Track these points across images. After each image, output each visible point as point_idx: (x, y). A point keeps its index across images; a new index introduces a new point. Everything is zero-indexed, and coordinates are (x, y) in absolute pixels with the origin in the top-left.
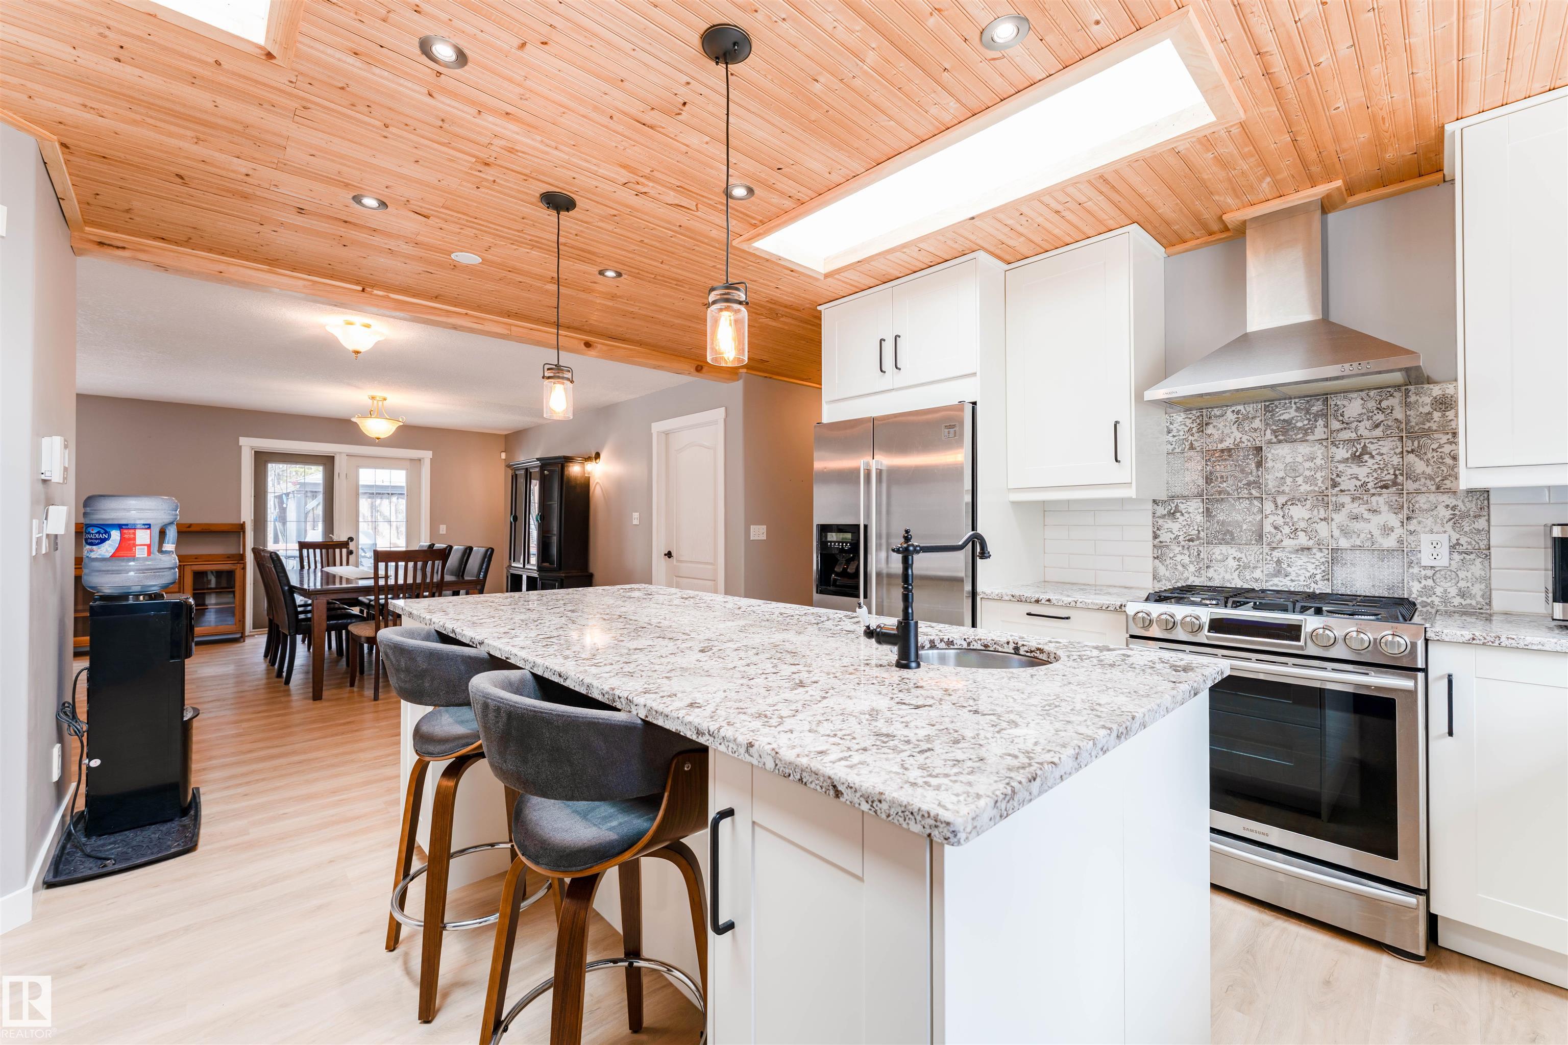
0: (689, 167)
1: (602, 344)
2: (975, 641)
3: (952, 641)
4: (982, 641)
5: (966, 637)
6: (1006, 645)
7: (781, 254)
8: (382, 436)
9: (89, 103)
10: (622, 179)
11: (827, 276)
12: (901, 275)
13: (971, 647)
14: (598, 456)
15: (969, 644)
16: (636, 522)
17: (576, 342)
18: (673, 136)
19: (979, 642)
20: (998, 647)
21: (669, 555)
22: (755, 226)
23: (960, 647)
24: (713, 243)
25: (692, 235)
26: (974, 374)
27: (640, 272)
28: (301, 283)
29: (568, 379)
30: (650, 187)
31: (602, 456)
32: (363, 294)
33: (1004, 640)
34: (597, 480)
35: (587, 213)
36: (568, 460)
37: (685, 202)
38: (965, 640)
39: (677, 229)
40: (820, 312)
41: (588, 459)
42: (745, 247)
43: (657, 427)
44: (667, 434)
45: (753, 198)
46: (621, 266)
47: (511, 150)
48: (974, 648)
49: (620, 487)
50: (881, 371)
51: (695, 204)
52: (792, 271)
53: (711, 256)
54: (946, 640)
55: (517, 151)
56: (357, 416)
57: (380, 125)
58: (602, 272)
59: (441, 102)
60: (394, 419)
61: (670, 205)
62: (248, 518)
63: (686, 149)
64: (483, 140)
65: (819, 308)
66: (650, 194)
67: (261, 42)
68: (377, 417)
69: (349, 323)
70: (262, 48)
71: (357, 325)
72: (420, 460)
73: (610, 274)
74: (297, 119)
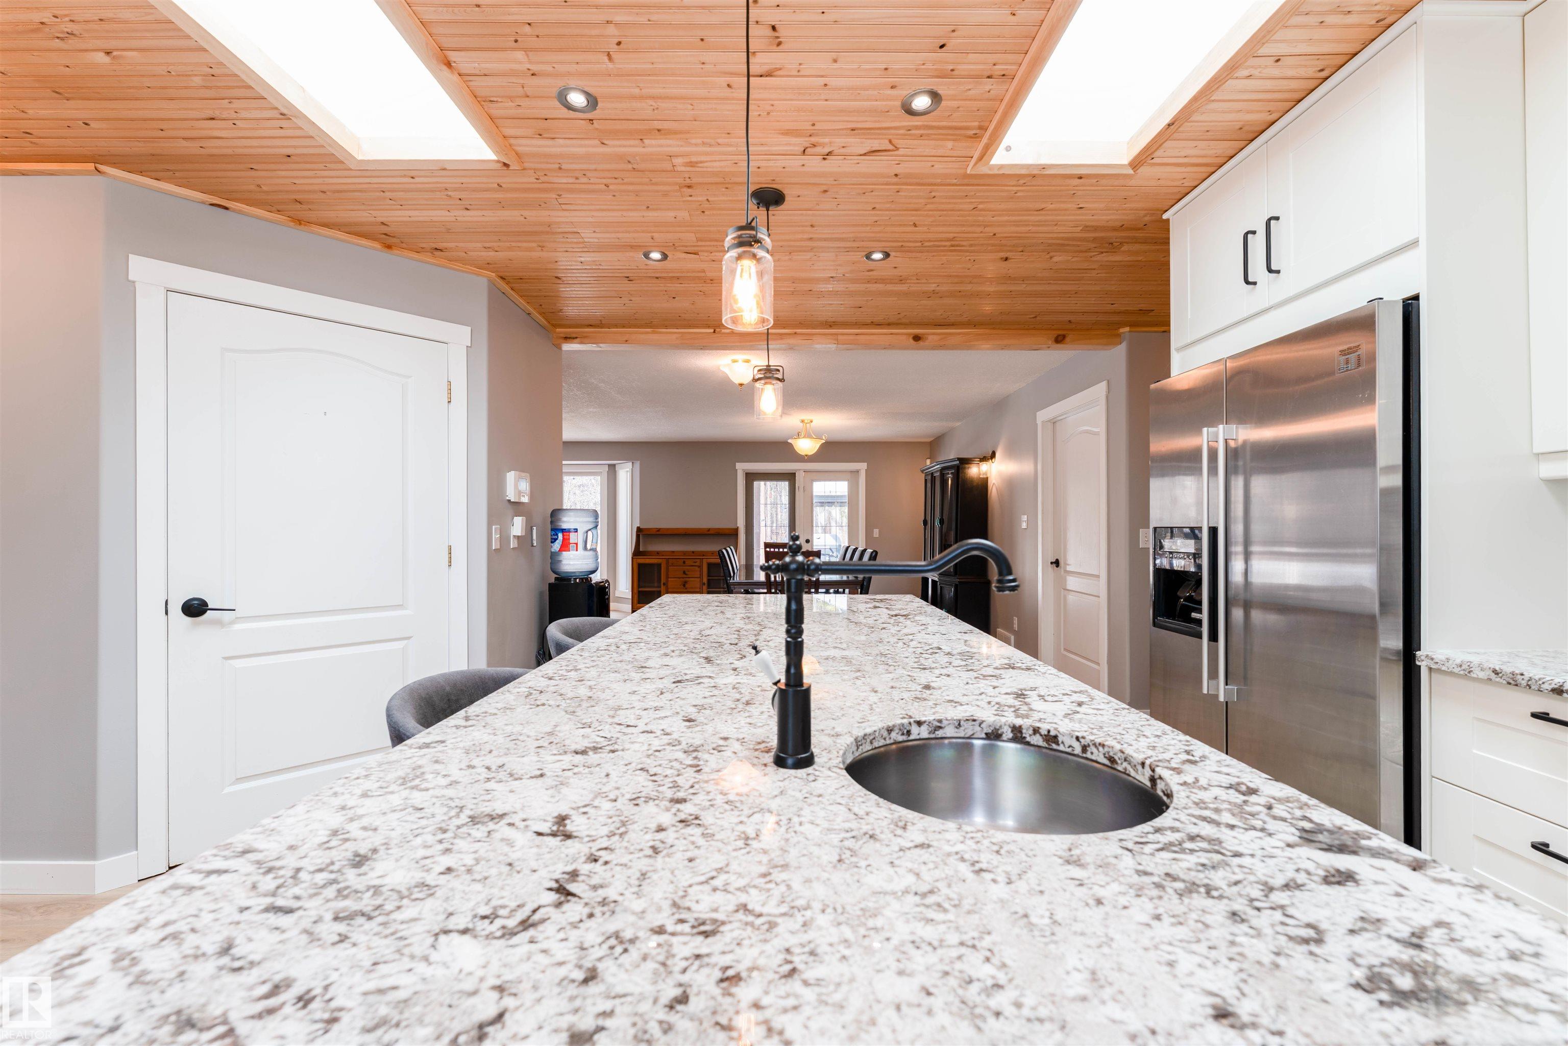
0: (842, 100)
1: (933, 334)
2: (1095, 745)
3: (1056, 737)
4: (1106, 749)
5: (1080, 734)
6: (1139, 767)
7: (1044, 161)
8: (810, 453)
9: (487, 245)
10: (796, 148)
11: (1136, 164)
12: (1274, 116)
13: (1089, 755)
14: (993, 455)
15: (1085, 748)
16: (1024, 525)
17: (904, 337)
18: (796, 73)
19: (1101, 749)
20: (1129, 767)
21: (1057, 563)
22: (976, 137)
23: (1069, 750)
24: (948, 181)
25: (918, 181)
26: (1415, 243)
27: (903, 244)
28: (674, 336)
29: (778, 379)
30: (828, 143)
31: (997, 455)
32: (715, 335)
33: (1139, 757)
34: (994, 481)
35: (800, 198)
36: (964, 462)
37: (876, 145)
38: (1077, 738)
39: (895, 180)
40: (1168, 221)
41: (984, 459)
42: (983, 169)
43: (1043, 415)
44: (1054, 422)
45: (944, 103)
46: (884, 244)
47: (692, 164)
48: (1093, 758)
49: (1012, 485)
50: (1247, 282)
51: (887, 142)
52: (1081, 178)
53: (961, 198)
54: (1044, 732)
55: (697, 163)
56: (792, 438)
57: (603, 187)
58: (868, 257)
59: (614, 146)
60: (819, 437)
61: (865, 155)
62: (741, 523)
63: (822, 81)
64: (667, 166)
65: (1165, 217)
66: (836, 152)
67: (494, 157)
68: (805, 437)
69: (735, 361)
70: (498, 161)
71: (740, 361)
72: (858, 471)
73: (877, 256)
74: (563, 206)
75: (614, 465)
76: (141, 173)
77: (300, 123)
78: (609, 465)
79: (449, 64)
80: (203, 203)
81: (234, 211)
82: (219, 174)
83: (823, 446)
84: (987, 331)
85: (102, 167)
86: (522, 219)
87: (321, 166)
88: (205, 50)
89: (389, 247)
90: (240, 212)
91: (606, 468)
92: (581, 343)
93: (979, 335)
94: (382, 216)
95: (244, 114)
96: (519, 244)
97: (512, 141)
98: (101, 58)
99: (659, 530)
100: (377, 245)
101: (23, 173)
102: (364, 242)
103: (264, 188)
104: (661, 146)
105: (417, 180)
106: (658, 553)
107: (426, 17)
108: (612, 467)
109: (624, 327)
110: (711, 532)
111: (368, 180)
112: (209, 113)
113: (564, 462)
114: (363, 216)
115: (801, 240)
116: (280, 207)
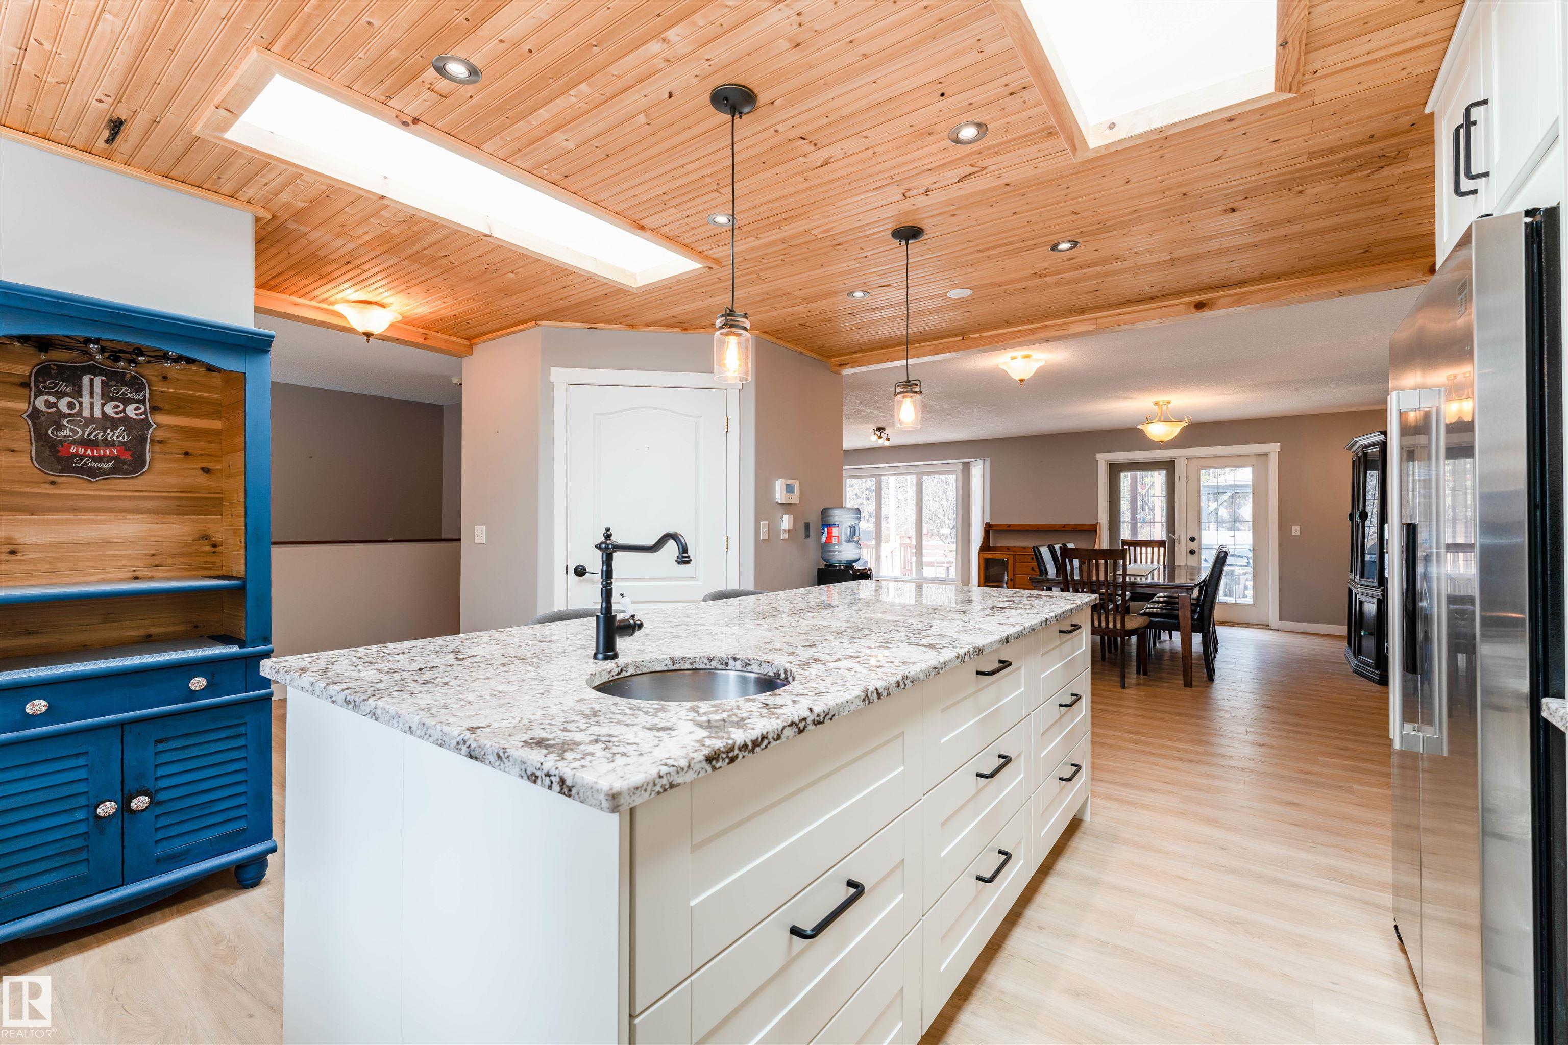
1: (1223, 297)
8: (1167, 439)
10: (896, 196)
22: (1053, 135)
24: (1066, 173)
25: (1034, 182)
28: (928, 349)
30: (918, 185)
37: (961, 172)
42: (1087, 155)
45: (990, 126)
46: (1059, 236)
47: (826, 231)
50: (1460, 194)
51: (969, 167)
52: (1231, 120)
56: (1141, 423)
57: (780, 262)
58: (1054, 248)
59: (766, 237)
60: (1180, 420)
61: (959, 181)
62: (1103, 518)
63: (870, 152)
64: (810, 238)
65: (1427, 110)
66: (931, 188)
67: (701, 266)
68: (1159, 421)
69: (1014, 358)
70: (705, 267)
71: (1019, 358)
72: (1266, 455)
73: (1064, 246)
74: (766, 280)
75: (968, 463)
76: (554, 320)
77: (598, 278)
78: (963, 463)
79: (642, 228)
80: (585, 328)
81: (600, 329)
82: (585, 312)
83: (1184, 429)
84: (1304, 280)
85: (538, 322)
86: (747, 294)
87: (623, 296)
88: (539, 260)
89: (685, 329)
90: (602, 329)
91: (961, 467)
92: (852, 367)
93: (1294, 285)
94: (671, 313)
95: (575, 281)
96: (759, 310)
97: (706, 253)
98: (511, 275)
99: (1009, 526)
100: (677, 330)
101: (514, 333)
102: (671, 330)
103: (607, 313)
104: (795, 228)
105: (673, 289)
106: (1008, 549)
107: (618, 209)
108: (966, 466)
109: (882, 348)
110: (1066, 528)
111: (650, 296)
112: (562, 285)
113: (844, 468)
114: (661, 315)
115: (970, 253)
116: (620, 321)
